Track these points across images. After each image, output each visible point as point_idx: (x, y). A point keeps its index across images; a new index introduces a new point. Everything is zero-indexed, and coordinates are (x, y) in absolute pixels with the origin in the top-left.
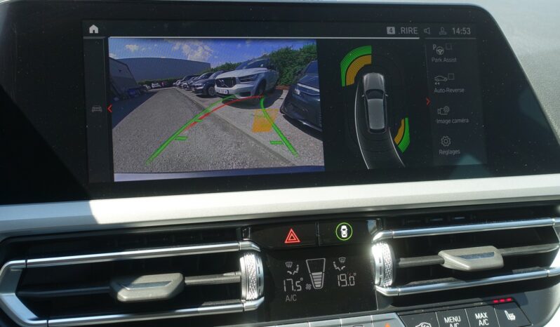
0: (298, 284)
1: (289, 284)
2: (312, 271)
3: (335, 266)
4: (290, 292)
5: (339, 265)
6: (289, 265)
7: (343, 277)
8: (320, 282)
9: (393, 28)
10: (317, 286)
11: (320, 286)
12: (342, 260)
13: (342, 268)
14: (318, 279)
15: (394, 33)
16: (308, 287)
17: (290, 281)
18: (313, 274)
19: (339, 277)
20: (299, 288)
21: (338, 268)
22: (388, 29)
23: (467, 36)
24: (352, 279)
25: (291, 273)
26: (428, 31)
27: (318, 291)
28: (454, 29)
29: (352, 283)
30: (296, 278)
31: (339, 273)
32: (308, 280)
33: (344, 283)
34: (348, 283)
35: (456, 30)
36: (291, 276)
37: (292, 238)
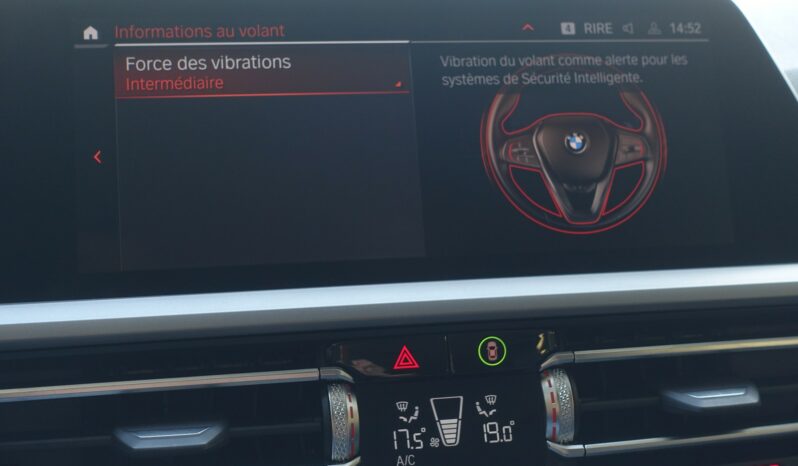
0: (418, 438)
1: (402, 437)
2: (441, 418)
3: (479, 409)
4: (403, 451)
5: (487, 408)
6: (402, 406)
7: (492, 428)
8: (454, 436)
9: (572, 25)
10: (448, 441)
11: (453, 441)
12: (491, 400)
13: (491, 413)
14: (450, 431)
15: (573, 32)
16: (434, 443)
17: (405, 432)
18: (442, 422)
19: (486, 428)
20: (419, 444)
21: (484, 412)
22: (564, 26)
23: (695, 36)
24: (507, 430)
25: (405, 420)
26: (629, 28)
27: (451, 449)
28: (673, 25)
29: (508, 437)
30: (414, 427)
31: (485, 420)
32: (434, 432)
33: (493, 437)
34: (501, 437)
35: (676, 26)
36: (405, 425)
37: (406, 360)
